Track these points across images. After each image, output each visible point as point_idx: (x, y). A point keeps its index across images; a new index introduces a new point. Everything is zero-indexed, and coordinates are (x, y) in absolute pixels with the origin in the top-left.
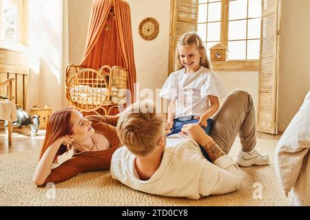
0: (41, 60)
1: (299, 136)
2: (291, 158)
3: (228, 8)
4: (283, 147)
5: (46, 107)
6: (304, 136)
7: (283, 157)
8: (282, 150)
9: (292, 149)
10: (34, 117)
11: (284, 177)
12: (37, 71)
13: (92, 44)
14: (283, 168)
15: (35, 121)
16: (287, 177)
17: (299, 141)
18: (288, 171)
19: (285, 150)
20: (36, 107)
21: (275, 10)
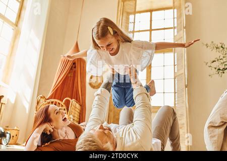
0: (17, 94)
1: (220, 114)
2: (216, 130)
3: (151, 71)
4: (210, 123)
5: (15, 128)
6: (223, 114)
7: (211, 129)
8: (210, 125)
9: (216, 123)
10: (7, 133)
11: (213, 143)
12: (13, 101)
13: (58, 84)
14: (212, 137)
15: (8, 136)
16: (215, 143)
17: (221, 118)
18: (215, 138)
19: (212, 124)
20: (8, 127)
21: (183, 72)
